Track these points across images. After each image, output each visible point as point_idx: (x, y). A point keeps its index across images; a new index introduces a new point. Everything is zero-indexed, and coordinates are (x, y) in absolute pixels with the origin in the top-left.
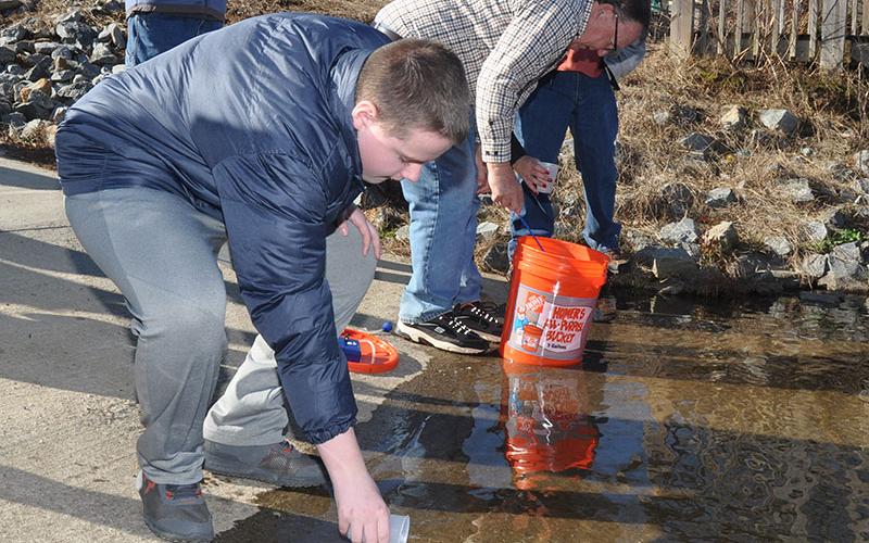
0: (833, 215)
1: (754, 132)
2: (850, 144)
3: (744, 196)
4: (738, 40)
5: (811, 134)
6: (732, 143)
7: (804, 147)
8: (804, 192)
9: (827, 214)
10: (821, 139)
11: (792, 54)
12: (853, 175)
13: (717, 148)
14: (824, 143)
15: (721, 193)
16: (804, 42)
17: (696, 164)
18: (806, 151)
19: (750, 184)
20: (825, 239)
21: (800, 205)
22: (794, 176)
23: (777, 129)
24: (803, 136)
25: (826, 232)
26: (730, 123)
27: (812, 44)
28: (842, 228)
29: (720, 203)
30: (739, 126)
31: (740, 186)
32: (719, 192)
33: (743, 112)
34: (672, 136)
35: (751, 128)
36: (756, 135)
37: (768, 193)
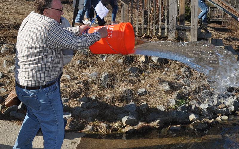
0: (177, 95)
1: (150, 64)
2: (179, 66)
3: (149, 91)
4: (142, 30)
5: (167, 63)
6: (143, 68)
7: (166, 68)
8: (167, 87)
9: (175, 95)
10: (171, 64)
11: (160, 35)
12: (181, 78)
13: (139, 71)
14: (171, 66)
15: (142, 91)
16: (163, 31)
17: (132, 78)
18: (166, 69)
19: (151, 86)
20: (175, 105)
21: (166, 92)
22: (164, 81)
23: (157, 62)
24: (165, 64)
25: (175, 102)
26: (142, 61)
27: (166, 31)
28: (180, 100)
29: (142, 94)
30: (145, 62)
31: (148, 86)
32: (141, 91)
33: (146, 57)
34: (125, 68)
35: (149, 63)
36: (151, 65)
37: (156, 89)
